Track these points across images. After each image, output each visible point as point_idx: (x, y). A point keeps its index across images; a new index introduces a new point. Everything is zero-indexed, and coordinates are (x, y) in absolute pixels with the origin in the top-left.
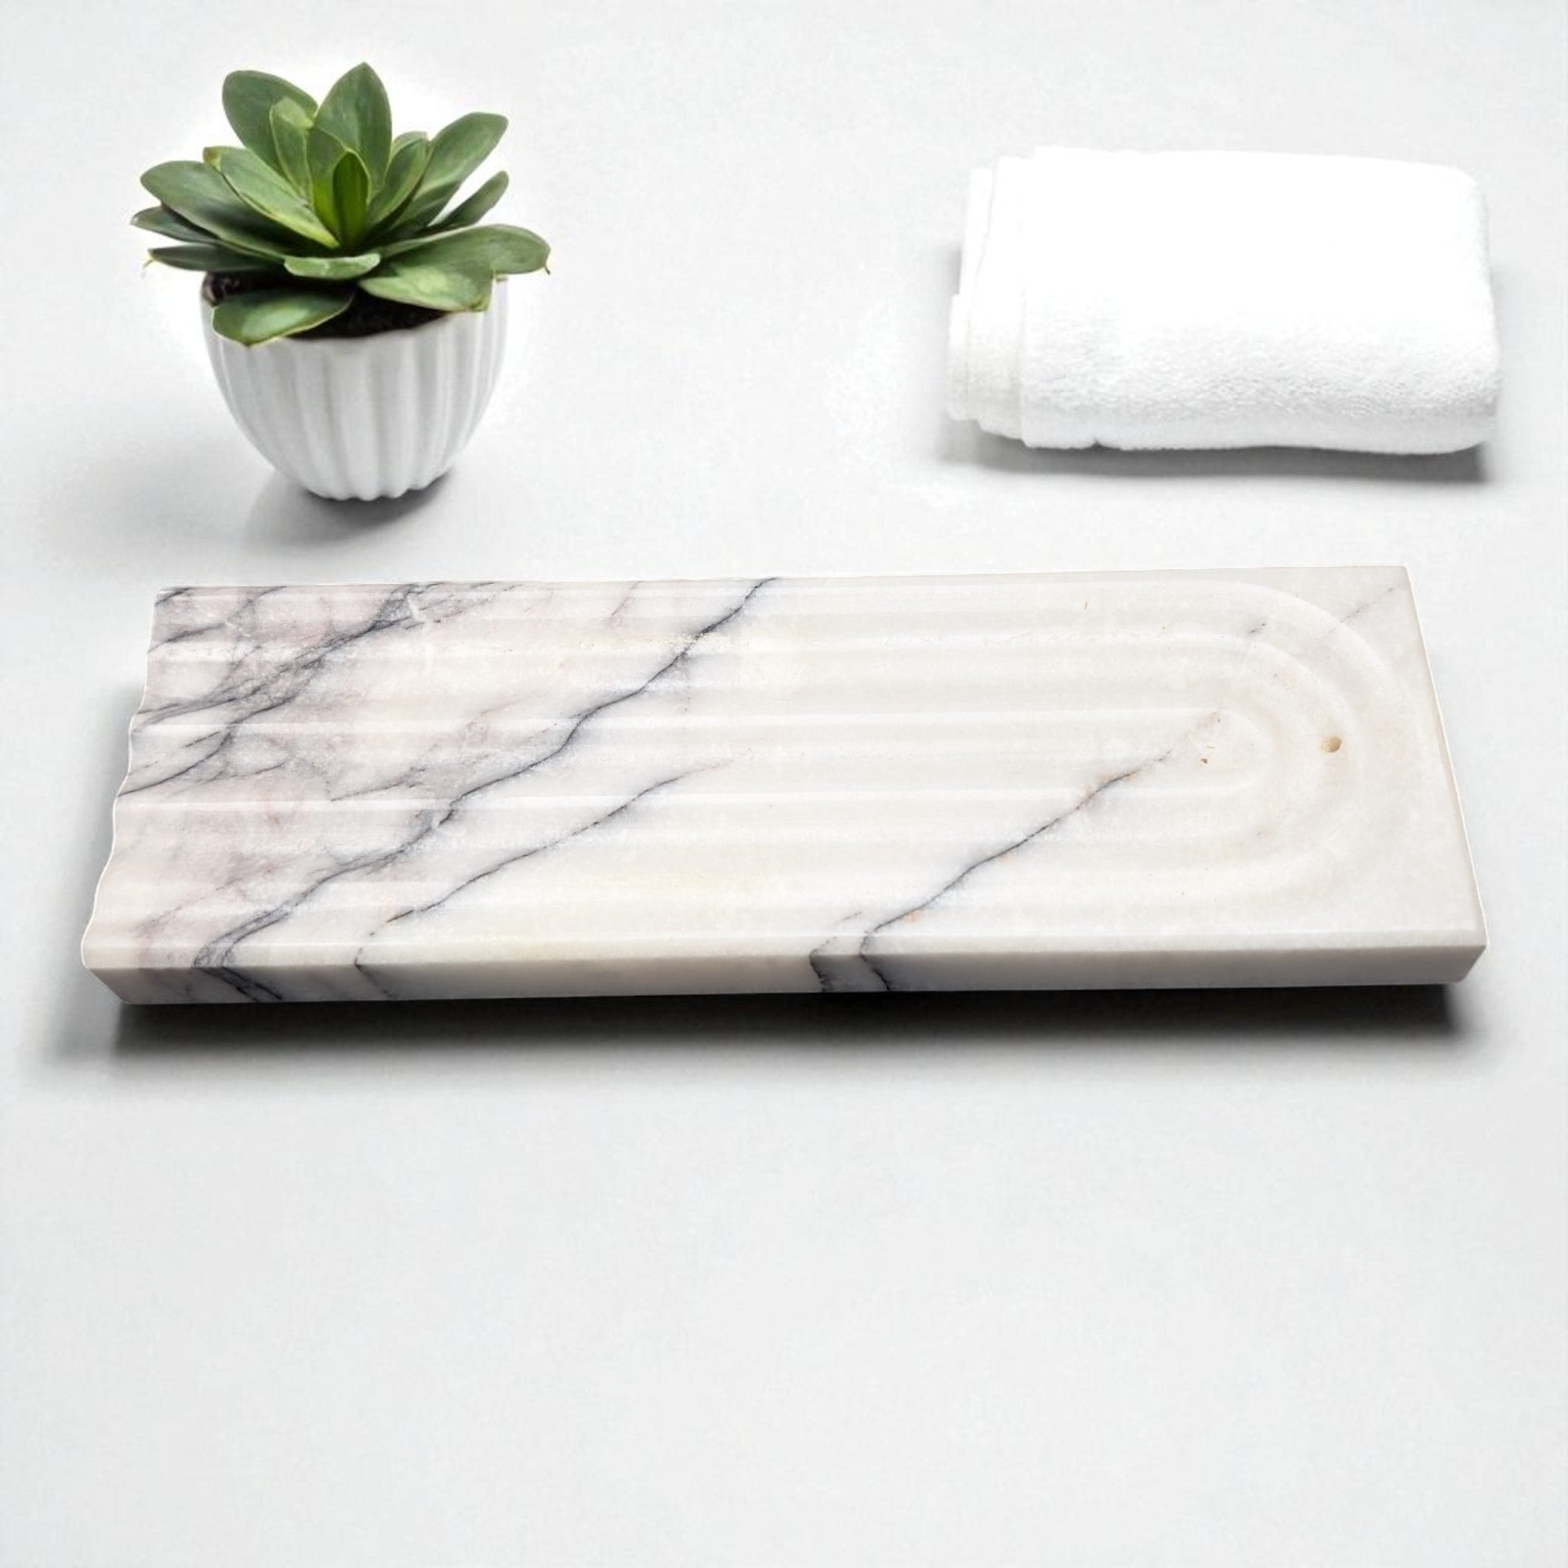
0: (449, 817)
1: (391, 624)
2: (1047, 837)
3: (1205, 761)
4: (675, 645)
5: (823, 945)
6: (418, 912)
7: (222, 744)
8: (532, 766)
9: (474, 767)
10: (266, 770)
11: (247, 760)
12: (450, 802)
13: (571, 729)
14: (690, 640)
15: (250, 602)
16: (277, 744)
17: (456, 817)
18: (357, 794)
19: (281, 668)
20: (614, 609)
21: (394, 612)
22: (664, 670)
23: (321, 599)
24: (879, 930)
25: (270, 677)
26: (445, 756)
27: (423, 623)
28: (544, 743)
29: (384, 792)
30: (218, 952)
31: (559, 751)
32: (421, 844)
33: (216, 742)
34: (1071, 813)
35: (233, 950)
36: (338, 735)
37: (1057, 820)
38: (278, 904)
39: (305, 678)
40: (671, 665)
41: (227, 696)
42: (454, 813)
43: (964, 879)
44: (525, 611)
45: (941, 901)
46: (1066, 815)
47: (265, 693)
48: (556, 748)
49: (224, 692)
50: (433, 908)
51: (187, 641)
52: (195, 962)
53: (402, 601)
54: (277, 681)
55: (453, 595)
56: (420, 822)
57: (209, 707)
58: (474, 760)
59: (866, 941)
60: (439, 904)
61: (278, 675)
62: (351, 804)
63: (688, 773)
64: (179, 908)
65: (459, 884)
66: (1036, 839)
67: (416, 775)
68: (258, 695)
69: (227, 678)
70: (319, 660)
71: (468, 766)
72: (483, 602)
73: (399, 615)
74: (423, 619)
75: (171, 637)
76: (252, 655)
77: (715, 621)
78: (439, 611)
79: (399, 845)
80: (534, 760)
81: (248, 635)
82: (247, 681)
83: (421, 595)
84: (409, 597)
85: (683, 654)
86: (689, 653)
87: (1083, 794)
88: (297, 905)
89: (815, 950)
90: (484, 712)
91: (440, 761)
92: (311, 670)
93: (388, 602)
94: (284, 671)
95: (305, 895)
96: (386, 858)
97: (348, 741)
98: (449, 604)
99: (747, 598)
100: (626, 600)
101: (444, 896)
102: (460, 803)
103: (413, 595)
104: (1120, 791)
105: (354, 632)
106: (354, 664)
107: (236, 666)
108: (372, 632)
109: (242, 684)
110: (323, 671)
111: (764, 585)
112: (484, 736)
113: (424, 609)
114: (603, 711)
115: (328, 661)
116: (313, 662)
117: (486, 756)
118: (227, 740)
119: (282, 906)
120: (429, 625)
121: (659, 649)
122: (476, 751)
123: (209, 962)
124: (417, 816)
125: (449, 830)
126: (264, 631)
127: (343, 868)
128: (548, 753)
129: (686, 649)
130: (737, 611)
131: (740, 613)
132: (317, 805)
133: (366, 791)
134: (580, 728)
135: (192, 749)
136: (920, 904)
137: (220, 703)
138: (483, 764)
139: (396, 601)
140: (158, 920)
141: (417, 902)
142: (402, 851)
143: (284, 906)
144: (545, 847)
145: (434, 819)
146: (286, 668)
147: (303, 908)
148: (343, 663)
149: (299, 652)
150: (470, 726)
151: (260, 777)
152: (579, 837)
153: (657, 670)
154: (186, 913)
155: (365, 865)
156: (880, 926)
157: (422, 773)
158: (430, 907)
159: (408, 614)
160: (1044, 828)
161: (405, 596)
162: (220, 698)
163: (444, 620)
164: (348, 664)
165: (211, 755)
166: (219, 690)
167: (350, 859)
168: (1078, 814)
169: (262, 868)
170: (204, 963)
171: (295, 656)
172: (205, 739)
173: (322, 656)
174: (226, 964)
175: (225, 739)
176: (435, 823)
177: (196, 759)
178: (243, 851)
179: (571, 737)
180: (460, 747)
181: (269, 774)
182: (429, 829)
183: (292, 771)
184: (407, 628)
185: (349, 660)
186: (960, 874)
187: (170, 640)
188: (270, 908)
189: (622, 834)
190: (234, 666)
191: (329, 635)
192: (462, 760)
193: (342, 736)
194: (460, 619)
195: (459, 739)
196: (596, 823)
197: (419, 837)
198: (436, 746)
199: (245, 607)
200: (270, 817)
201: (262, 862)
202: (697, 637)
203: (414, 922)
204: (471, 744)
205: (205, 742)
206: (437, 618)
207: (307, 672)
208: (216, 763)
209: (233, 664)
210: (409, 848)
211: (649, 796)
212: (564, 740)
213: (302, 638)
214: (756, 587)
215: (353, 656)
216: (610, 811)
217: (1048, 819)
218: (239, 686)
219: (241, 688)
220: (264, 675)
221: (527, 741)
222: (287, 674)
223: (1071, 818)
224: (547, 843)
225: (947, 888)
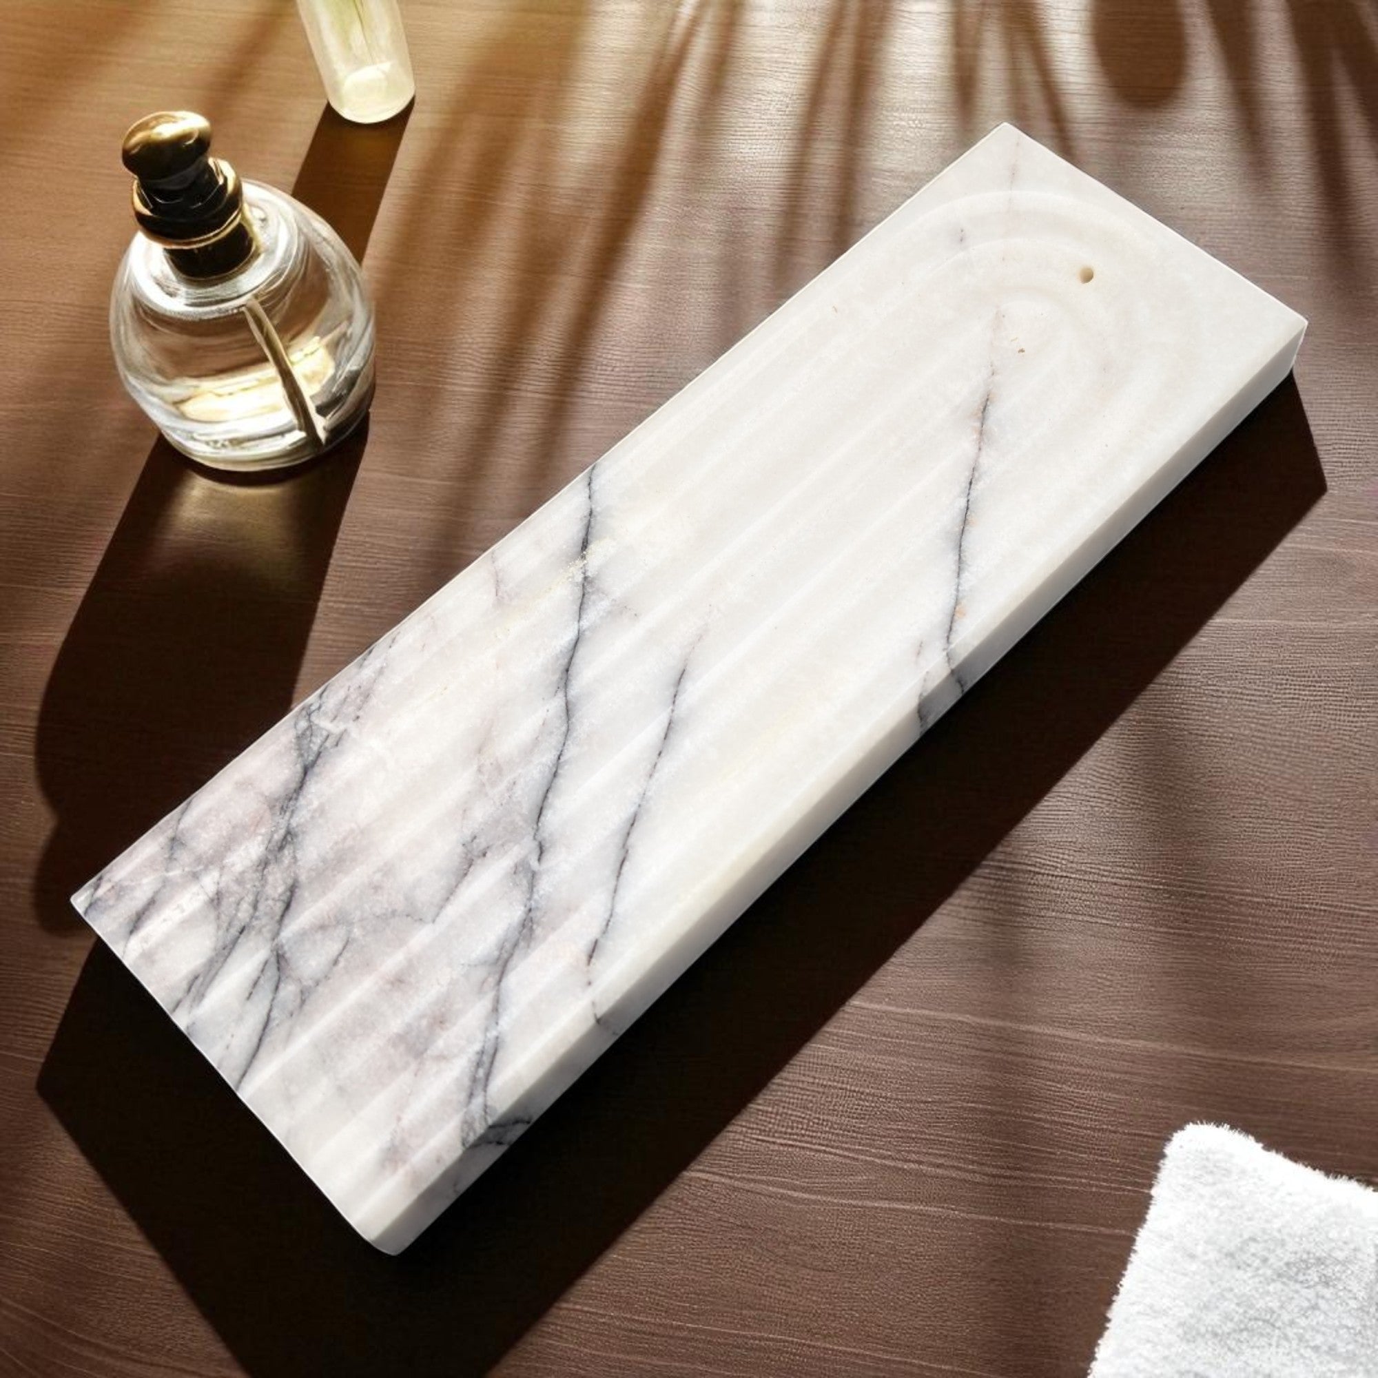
0: (542, 850)
1: (319, 755)
2: (979, 487)
3: (1022, 351)
4: (573, 577)
5: (923, 686)
6: (602, 937)
7: (279, 969)
8: (559, 758)
9: (514, 800)
10: (340, 954)
11: (313, 963)
12: (531, 838)
13: (564, 704)
14: (579, 563)
15: (173, 839)
16: (329, 926)
17: (547, 845)
18: (448, 899)
19: (260, 868)
20: (494, 590)
21: (310, 741)
22: (582, 604)
23: (236, 783)
24: (950, 640)
25: (257, 884)
26: (481, 813)
27: (346, 730)
28: (552, 733)
29: (469, 878)
30: (477, 1116)
31: (568, 730)
32: (538, 891)
33: (272, 972)
34: (978, 457)
35: (489, 1103)
36: (374, 873)
37: (974, 469)
38: (480, 1037)
39: (289, 858)
40: (584, 595)
41: (234, 931)
42: (543, 843)
43: (963, 558)
44: (423, 650)
45: (965, 586)
46: (976, 461)
47: (267, 899)
48: (564, 729)
49: (227, 930)
50: (611, 924)
51: (149, 918)
52: (463, 1144)
53: (310, 727)
54: (266, 881)
55: (349, 687)
56: (521, 875)
57: (229, 954)
58: (507, 795)
59: (949, 657)
60: (611, 915)
61: (263, 875)
62: (451, 911)
63: (686, 659)
64: (399, 1119)
65: (611, 887)
66: (974, 494)
67: (475, 846)
68: (261, 907)
69: (218, 917)
70: (288, 833)
71: (508, 803)
72: (381, 672)
73: (318, 740)
74: (342, 727)
75: (131, 928)
76: (224, 879)
77: (582, 535)
78: (350, 710)
79: (522, 908)
80: (555, 753)
81: (201, 867)
82: (238, 904)
83: (323, 708)
84: (313, 718)
85: (585, 578)
86: (589, 574)
87: (975, 436)
88: (497, 1023)
89: (921, 695)
90: (480, 751)
91: (481, 820)
92: (288, 846)
93: (299, 738)
94: (264, 869)
95: (496, 1009)
96: (524, 926)
97: (388, 870)
98: (353, 696)
99: (590, 497)
100: (497, 575)
101: (609, 906)
102: (540, 831)
103: (315, 713)
104: (995, 413)
105: (293, 786)
106: (322, 810)
107: (216, 901)
108: (309, 773)
109: (237, 910)
110: (300, 838)
111: (593, 477)
112: (499, 769)
113: (335, 718)
114: (573, 670)
115: (297, 826)
116: (285, 838)
117: (514, 783)
118: (280, 960)
119: (486, 1036)
120: (352, 727)
121: (563, 591)
122: (503, 786)
123: (475, 1133)
124: (515, 873)
125: (550, 860)
126: (211, 851)
127: (501, 964)
128: (561, 739)
129: (584, 573)
130: (591, 514)
131: (594, 513)
132: (421, 938)
133: (450, 893)
134: (569, 697)
135: (255, 997)
136: (953, 602)
137: (235, 942)
138: (518, 791)
139: (305, 731)
140: (393, 1145)
141: (594, 931)
142: (530, 910)
143: (488, 1035)
144: (640, 806)
145: (531, 863)
146: (264, 864)
147: (505, 1022)
148: (312, 818)
149: (263, 840)
150: (480, 770)
151: (342, 963)
152: (656, 775)
153: (576, 608)
154: (409, 1118)
155: (516, 945)
156: (948, 638)
157: (477, 841)
158: (607, 925)
159: (325, 733)
160: (971, 483)
161: (309, 720)
162: (229, 938)
163: (360, 713)
164: (317, 815)
165: (277, 988)
166: (221, 933)
167: (496, 953)
168: (983, 453)
169: (431, 1027)
170: (472, 1138)
171: (262, 848)
172: (259, 978)
173: (288, 827)
174: (490, 1121)
175: (278, 962)
176: (534, 863)
177: (266, 1003)
178: (395, 1030)
179: (568, 711)
180: (486, 795)
181: (346, 955)
182: (534, 874)
183: (364, 936)
184: (337, 745)
185: (315, 811)
186: (957, 557)
187: (131, 932)
188: (477, 1047)
189: (686, 746)
190: (216, 902)
191: (274, 806)
192: (498, 804)
193: (379, 870)
194: (374, 701)
195: (480, 790)
196: (660, 754)
197: (532, 887)
198: (465, 810)
199: (172, 848)
200: (392, 983)
201: (424, 1022)
202: (583, 557)
203: (608, 945)
204: (493, 784)
205: (261, 981)
206: (353, 716)
207: (286, 852)
208: (289, 990)
209: (212, 900)
210: (533, 902)
211: (679, 699)
212: (564, 717)
213: (252, 828)
214: (589, 484)
215: (316, 804)
216: (663, 735)
217: (968, 473)
218: (236, 915)
219: (239, 915)
220: (248, 886)
221: (536, 742)
222: (270, 868)
223: (981, 460)
224: (637, 801)
225: (959, 574)
